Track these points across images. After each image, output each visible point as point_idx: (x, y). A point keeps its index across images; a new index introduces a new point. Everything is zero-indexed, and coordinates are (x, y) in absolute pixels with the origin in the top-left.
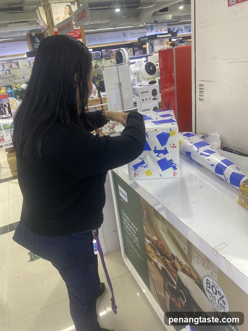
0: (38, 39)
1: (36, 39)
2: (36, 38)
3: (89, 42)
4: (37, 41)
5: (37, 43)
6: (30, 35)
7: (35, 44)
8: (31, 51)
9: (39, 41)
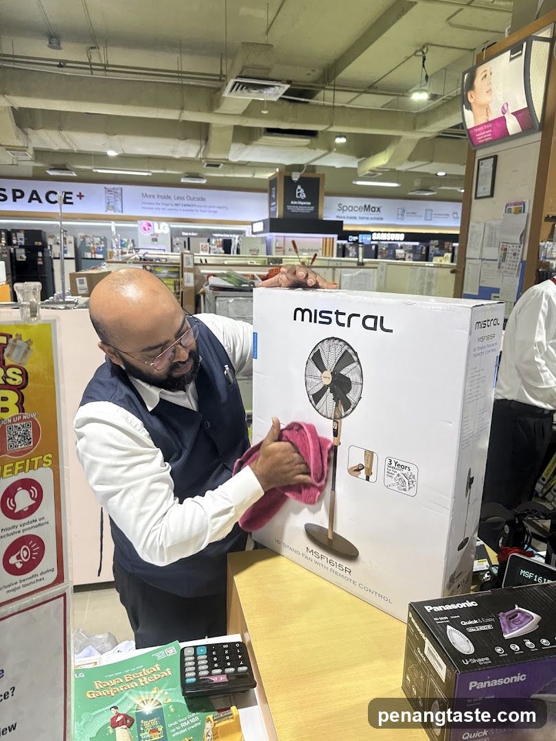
0: (302, 191)
1: (299, 190)
2: (299, 187)
3: (400, 217)
4: (299, 194)
5: (298, 200)
6: (285, 177)
7: (292, 203)
8: (277, 217)
9: (303, 196)
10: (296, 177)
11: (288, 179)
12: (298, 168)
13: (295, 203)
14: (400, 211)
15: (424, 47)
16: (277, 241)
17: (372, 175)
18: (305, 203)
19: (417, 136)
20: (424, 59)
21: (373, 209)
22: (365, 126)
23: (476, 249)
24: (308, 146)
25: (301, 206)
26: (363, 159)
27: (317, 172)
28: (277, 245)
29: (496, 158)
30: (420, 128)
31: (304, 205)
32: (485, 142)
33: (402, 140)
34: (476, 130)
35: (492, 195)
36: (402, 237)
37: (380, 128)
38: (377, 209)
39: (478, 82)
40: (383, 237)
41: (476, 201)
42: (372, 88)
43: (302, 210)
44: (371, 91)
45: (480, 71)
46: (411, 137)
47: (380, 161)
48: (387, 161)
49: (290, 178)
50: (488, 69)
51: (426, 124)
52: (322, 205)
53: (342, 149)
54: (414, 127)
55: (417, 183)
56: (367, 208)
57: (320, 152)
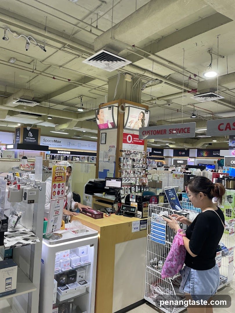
0: (31, 134)
1: (30, 133)
2: (30, 132)
3: (68, 145)
4: (30, 135)
5: (29, 137)
6: (24, 128)
7: (27, 138)
8: (20, 143)
9: (31, 135)
10: (29, 128)
11: (25, 130)
12: (30, 125)
13: (28, 138)
14: (68, 143)
15: (81, 96)
16: (20, 153)
17: (61, 130)
18: (32, 138)
19: (78, 120)
20: (81, 99)
21: (58, 142)
22: (60, 115)
23: (102, 158)
24: (37, 119)
25: (30, 139)
26: (57, 125)
27: (37, 127)
28: (20, 154)
29: (106, 133)
30: (79, 118)
31: (32, 139)
32: (103, 129)
33: (73, 121)
34: (100, 125)
35: (105, 143)
36: (69, 153)
37: (66, 117)
38: (59, 142)
39: (100, 113)
40: (62, 152)
41: (101, 144)
42: (62, 103)
43: (31, 141)
44: (62, 104)
45: (101, 110)
46: (76, 120)
47: (65, 126)
48: (67, 127)
49: (26, 129)
50: (103, 110)
51: (81, 117)
52: (40, 140)
53: (49, 121)
54: (77, 117)
55: (75, 134)
56: (55, 141)
57: (41, 121)
